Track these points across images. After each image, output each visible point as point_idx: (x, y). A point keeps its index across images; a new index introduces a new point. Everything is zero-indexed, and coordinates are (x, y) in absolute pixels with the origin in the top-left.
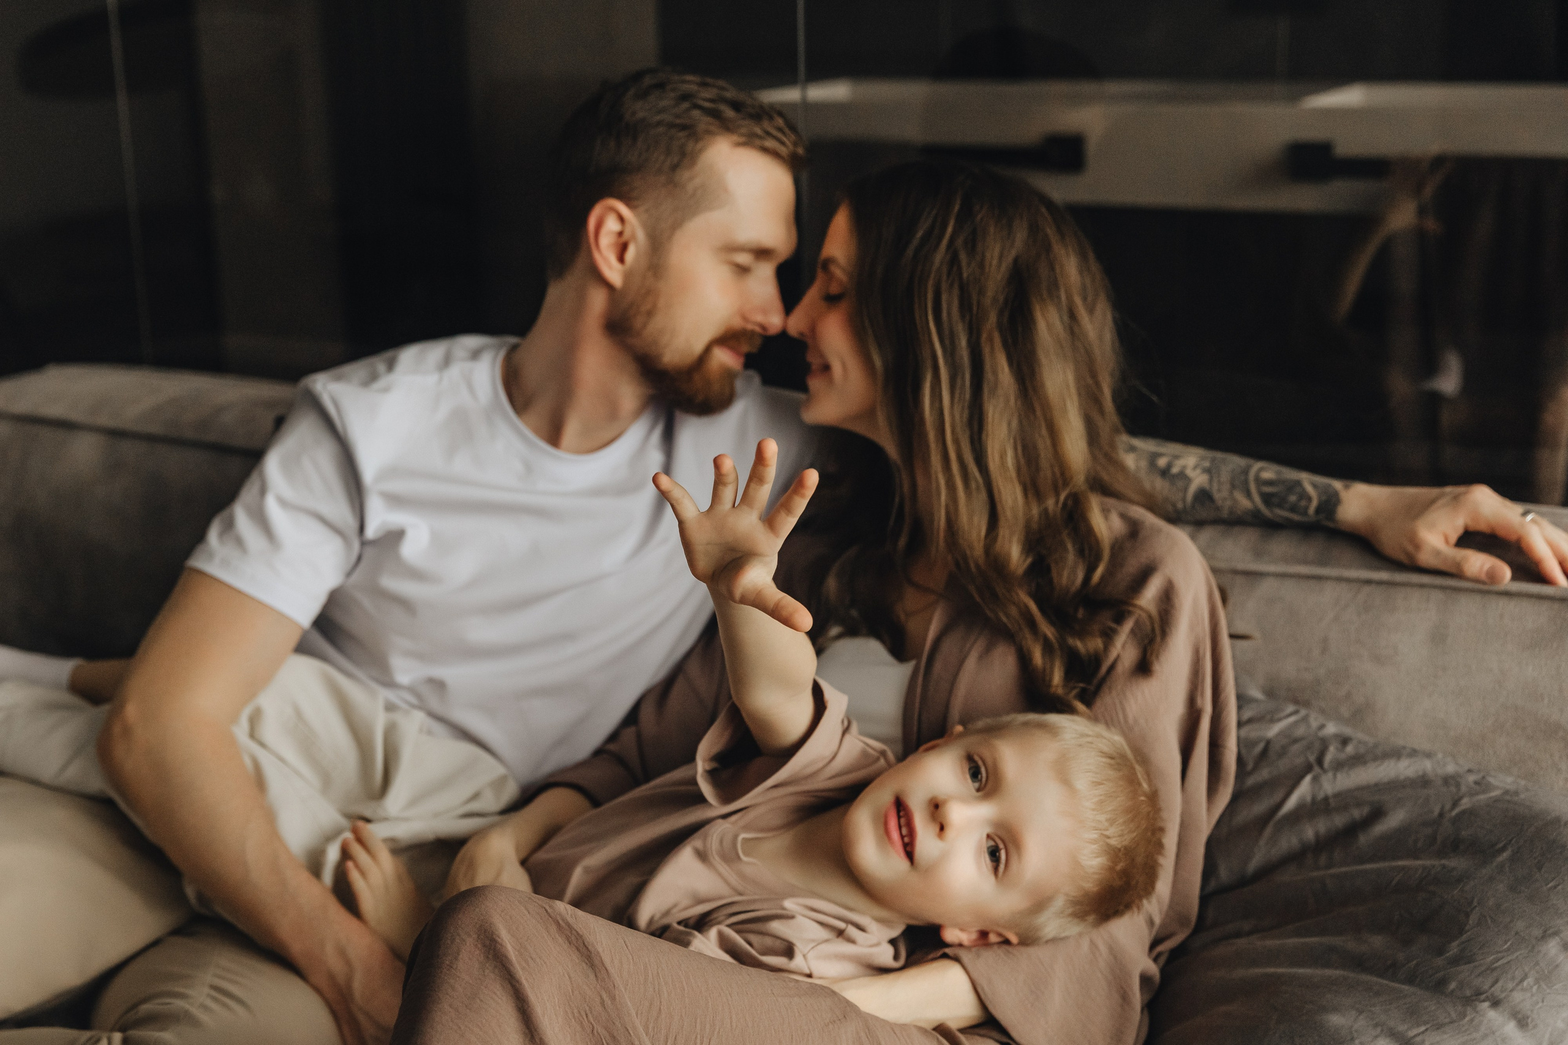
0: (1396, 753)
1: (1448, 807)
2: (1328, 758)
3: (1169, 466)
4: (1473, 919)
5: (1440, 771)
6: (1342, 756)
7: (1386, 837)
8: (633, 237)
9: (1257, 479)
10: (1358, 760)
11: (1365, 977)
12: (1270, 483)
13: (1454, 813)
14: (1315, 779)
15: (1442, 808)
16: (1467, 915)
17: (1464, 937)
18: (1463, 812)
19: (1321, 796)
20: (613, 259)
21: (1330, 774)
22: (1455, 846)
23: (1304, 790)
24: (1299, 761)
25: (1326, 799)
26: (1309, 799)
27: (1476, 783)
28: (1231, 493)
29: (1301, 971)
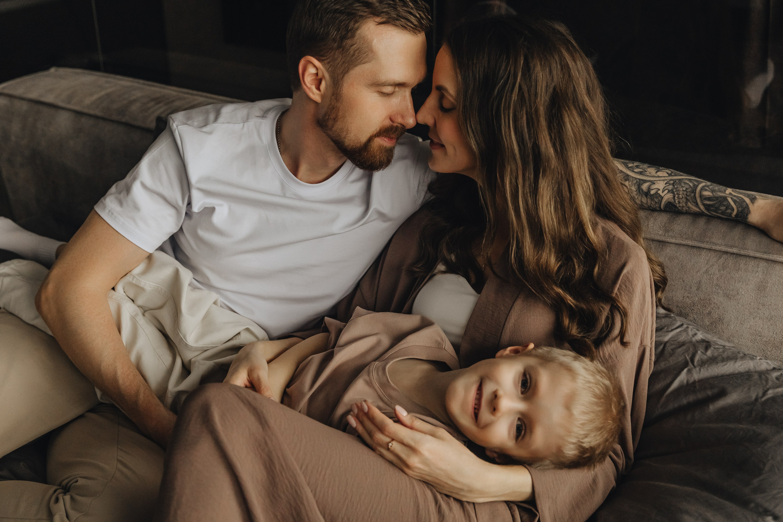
0: (734, 357)
1: (760, 394)
2: (697, 358)
3: (649, 189)
4: (767, 468)
5: (758, 369)
6: (705, 357)
7: (723, 409)
8: (323, 77)
9: (701, 196)
10: (713, 360)
11: (705, 494)
12: (709, 199)
13: (763, 399)
14: (689, 371)
15: (757, 396)
16: (764, 465)
17: (762, 477)
18: (768, 399)
19: (691, 380)
20: (314, 88)
21: (698, 369)
22: (763, 419)
23: (683, 377)
24: (681, 359)
25: (694, 382)
26: (685, 382)
27: (777, 378)
28: (686, 203)
29: (672, 486)
